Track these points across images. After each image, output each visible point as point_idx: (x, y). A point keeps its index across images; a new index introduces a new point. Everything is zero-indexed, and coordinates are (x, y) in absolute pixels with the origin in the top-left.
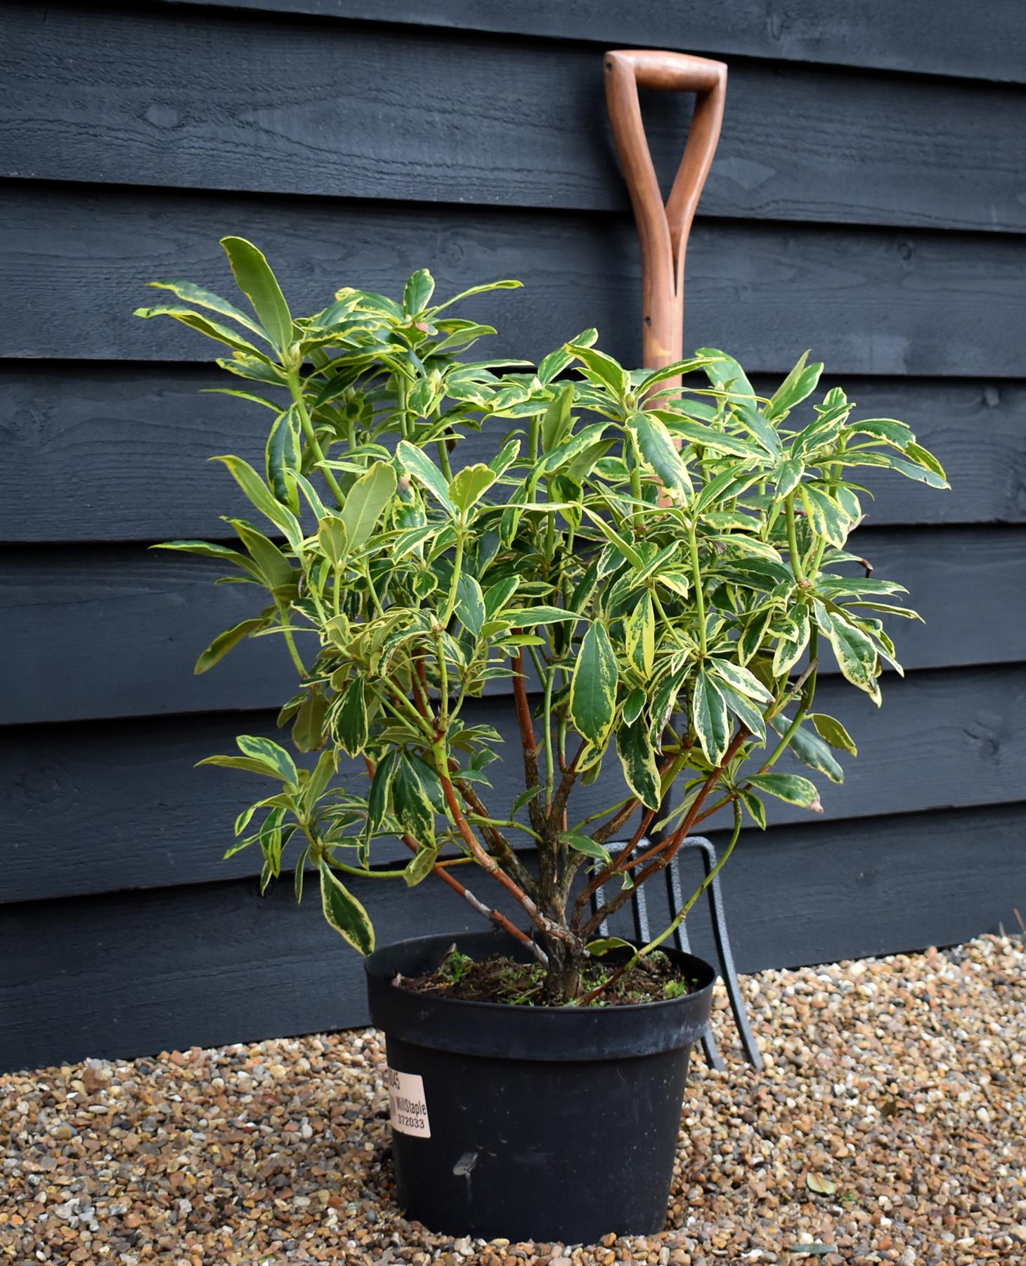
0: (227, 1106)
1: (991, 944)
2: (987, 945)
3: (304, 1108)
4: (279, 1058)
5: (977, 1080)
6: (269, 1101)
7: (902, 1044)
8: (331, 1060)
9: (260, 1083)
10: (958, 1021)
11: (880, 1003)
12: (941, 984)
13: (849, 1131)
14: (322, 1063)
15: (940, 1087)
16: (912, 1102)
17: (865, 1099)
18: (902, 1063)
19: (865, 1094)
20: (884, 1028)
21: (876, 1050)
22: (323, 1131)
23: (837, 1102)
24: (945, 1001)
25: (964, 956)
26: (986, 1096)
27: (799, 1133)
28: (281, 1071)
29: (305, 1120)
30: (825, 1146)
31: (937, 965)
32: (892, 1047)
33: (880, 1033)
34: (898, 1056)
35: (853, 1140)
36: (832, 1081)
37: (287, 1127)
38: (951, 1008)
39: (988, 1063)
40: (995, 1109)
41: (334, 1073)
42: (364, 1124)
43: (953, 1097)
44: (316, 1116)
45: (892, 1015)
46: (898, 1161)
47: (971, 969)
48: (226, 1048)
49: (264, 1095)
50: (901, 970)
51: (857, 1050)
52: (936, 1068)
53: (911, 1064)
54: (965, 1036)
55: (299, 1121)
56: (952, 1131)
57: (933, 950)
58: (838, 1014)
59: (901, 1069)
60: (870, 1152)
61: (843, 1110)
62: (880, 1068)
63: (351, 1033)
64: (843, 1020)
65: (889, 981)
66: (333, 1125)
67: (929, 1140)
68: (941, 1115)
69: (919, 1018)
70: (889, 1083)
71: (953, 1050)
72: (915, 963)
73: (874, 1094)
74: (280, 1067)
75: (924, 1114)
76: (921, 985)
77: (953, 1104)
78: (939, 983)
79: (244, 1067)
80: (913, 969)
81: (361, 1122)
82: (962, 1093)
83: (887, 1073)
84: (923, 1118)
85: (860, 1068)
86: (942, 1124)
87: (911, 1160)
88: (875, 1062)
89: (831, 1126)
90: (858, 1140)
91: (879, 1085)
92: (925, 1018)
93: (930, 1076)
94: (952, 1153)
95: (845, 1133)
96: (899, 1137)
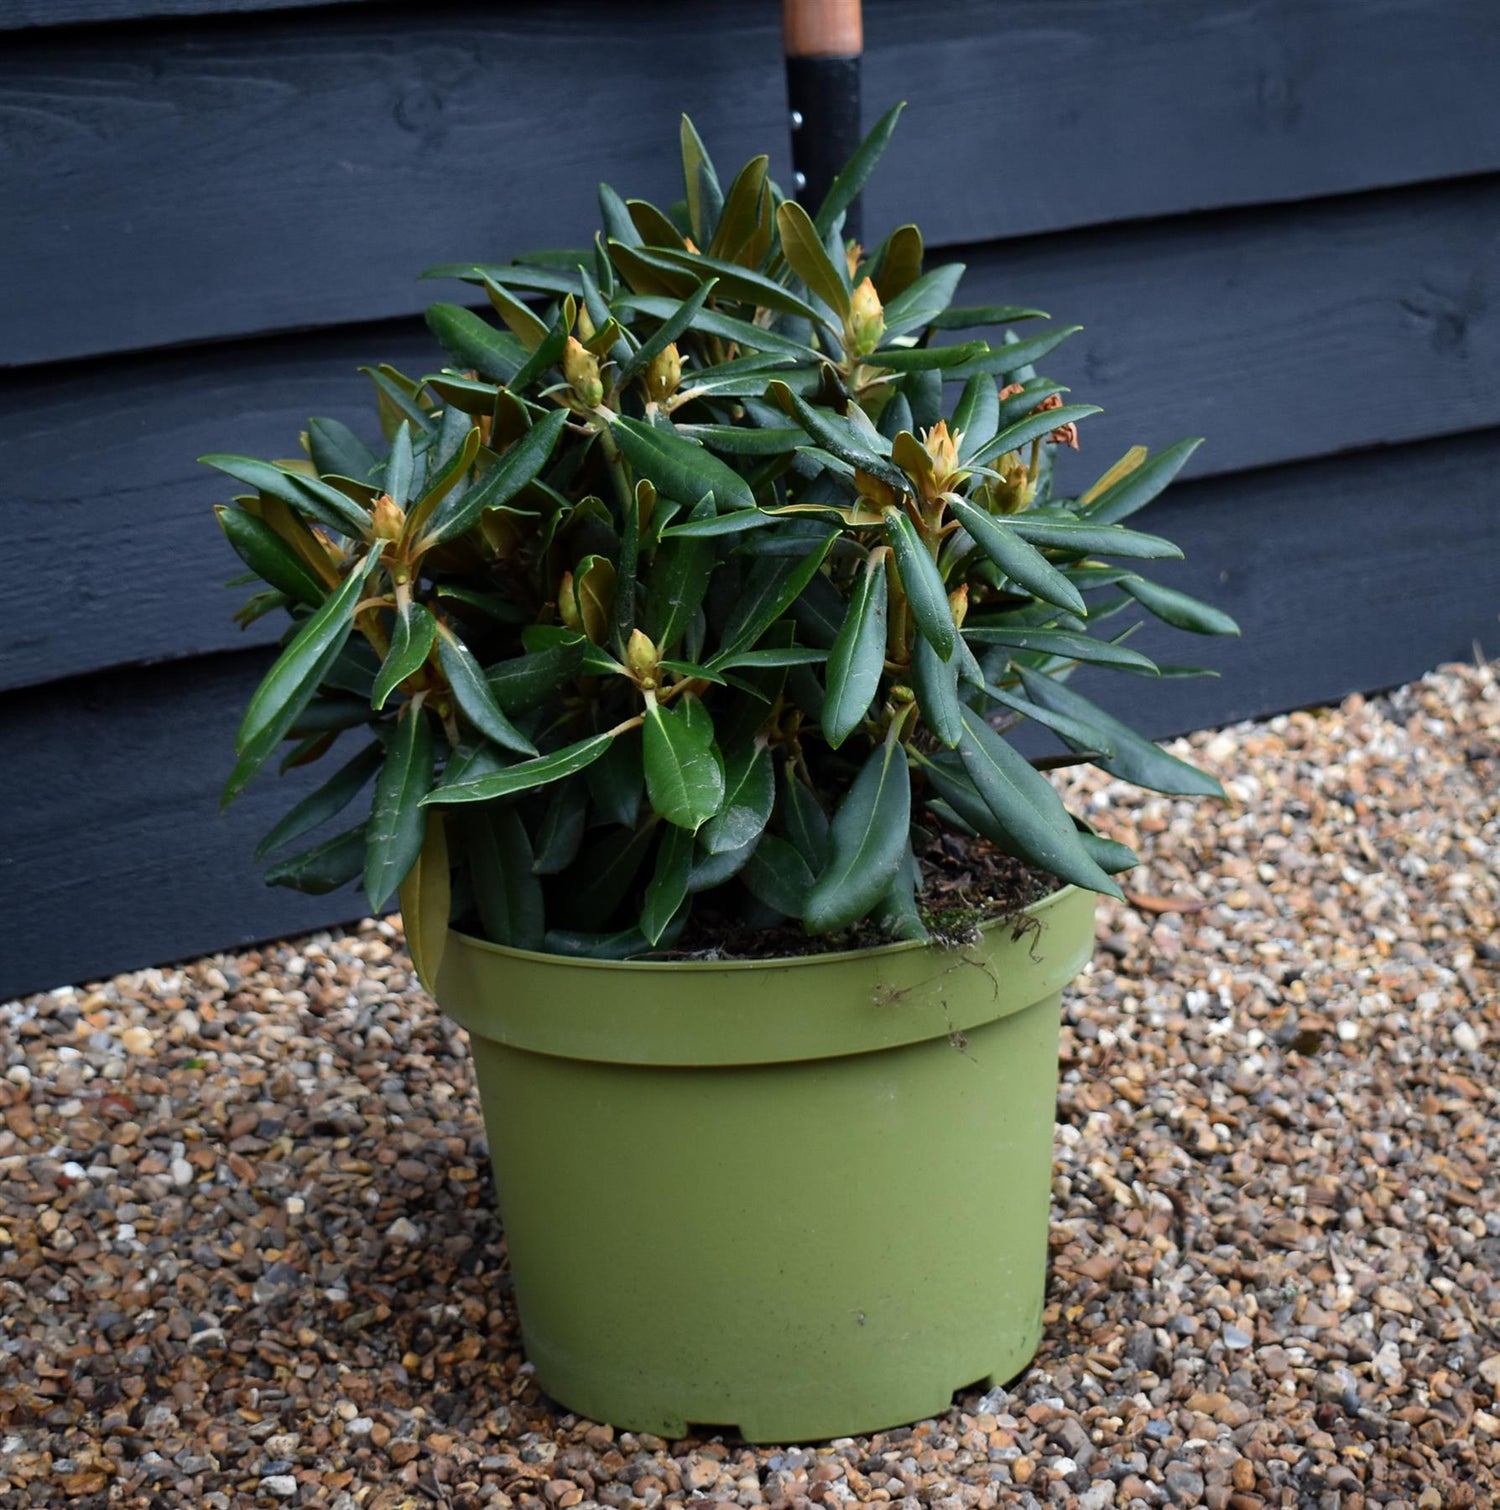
0: (28, 1128)
1: (1458, 683)
2: (1452, 684)
3: (178, 1123)
4: (140, 1012)
5: (1450, 958)
6: (114, 1108)
7: (1307, 893)
8: (240, 1009)
9: (99, 1070)
10: (1407, 839)
11: (1265, 814)
12: (1374, 767)
13: (1218, 1095)
14: (225, 1016)
15: (1383, 983)
16: (1331, 1017)
17: (1244, 1016)
18: (1310, 931)
19: (1244, 1005)
20: (1274, 862)
21: (1260, 908)
22: (213, 1168)
23: (1194, 1029)
24: (1383, 804)
25: (1413, 705)
26: (1467, 993)
27: (1124, 1106)
28: (143, 1039)
29: (178, 1148)
30: (1173, 1131)
31: (1365, 729)
32: (1291, 899)
33: (1268, 872)
34: (1303, 918)
35: (1224, 1114)
36: (1183, 985)
37: (143, 1167)
38: (1395, 814)
39: (1468, 921)
40: (1485, 1020)
41: (245, 1036)
42: (294, 1148)
43: (1409, 1004)
44: (201, 1138)
45: (1286, 836)
46: (1312, 1153)
47: (1426, 731)
48: (39, 998)
49: (106, 1096)
50: (1300, 746)
51: (1226, 912)
52: (1372, 939)
53: (1325, 933)
54: (1421, 867)
55: (167, 1151)
56: (1410, 1074)
57: (1356, 701)
58: (1191, 842)
59: (1308, 946)
60: (1258, 1140)
61: (1205, 1046)
62: (1269, 949)
64: (1198, 851)
65: (1279, 769)
66: (232, 1156)
67: (1367, 1096)
68: (1387, 1042)
69: (1339, 838)
70: (1287, 981)
71: (1402, 899)
72: (1326, 728)
73: (1260, 1006)
74: (141, 1031)
75: (1356, 1042)
76: (1337, 772)
77: (1408, 1018)
78: (1369, 765)
79: (71, 1037)
80: (1322, 741)
81: (286, 1144)
82: (1422, 992)
83: (1281, 958)
84: (1352, 1049)
85: (1231, 951)
86: (1388, 1060)
87: (1335, 1151)
88: (1260, 936)
89: (1183, 1084)
90: (1234, 1114)
91: (1269, 987)
92: (1347, 838)
93: (1363, 958)
94: (1410, 1124)
95: (1209, 1099)
96: (1311, 1100)
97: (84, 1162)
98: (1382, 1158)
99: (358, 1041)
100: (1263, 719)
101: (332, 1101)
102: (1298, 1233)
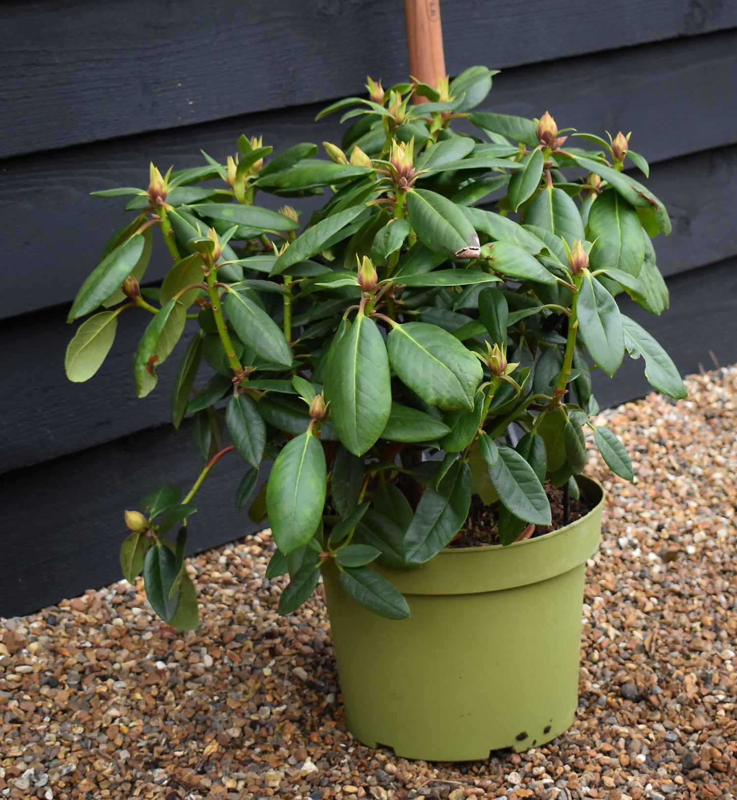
0: (133, 647)
1: (695, 383)
2: (693, 384)
3: (200, 639)
5: (723, 512)
6: (167, 634)
7: (653, 487)
8: (205, 582)
9: (154, 617)
10: (690, 458)
12: (669, 426)
13: (647, 584)
15: (700, 527)
16: (682, 544)
17: (644, 547)
18: (660, 505)
19: (643, 542)
21: (635, 496)
22: (221, 658)
23: (625, 555)
24: (678, 443)
27: (608, 593)
29: (204, 650)
30: (632, 602)
31: (660, 408)
32: (647, 491)
34: (654, 499)
35: (653, 593)
36: (615, 535)
37: (190, 660)
38: (683, 447)
39: (727, 495)
41: (212, 595)
42: (254, 646)
43: (714, 536)
44: (212, 644)
45: (639, 461)
46: (695, 607)
47: (685, 407)
48: (115, 586)
49: (161, 629)
50: (635, 419)
51: (622, 499)
52: (688, 507)
53: (666, 505)
54: (700, 471)
55: (199, 652)
56: (721, 567)
57: (652, 396)
58: (599, 468)
59: (661, 512)
60: (671, 603)
61: (633, 562)
62: (646, 515)
63: (213, 551)
64: (603, 472)
65: (629, 431)
66: (228, 651)
67: (707, 579)
68: (709, 553)
69: (661, 461)
70: (659, 529)
71: (695, 486)
72: (643, 409)
73: (651, 542)
75: (695, 554)
76: (653, 430)
77: (715, 542)
78: (666, 425)
79: (135, 602)
80: (643, 416)
81: (250, 644)
82: (719, 529)
83: (652, 519)
84: (694, 558)
85: (629, 517)
86: (711, 562)
87: (703, 606)
88: (640, 509)
89: (630, 581)
90: (656, 592)
91: (652, 532)
92: (665, 460)
93: (686, 515)
94: (730, 590)
95: (644, 586)
96: (687, 583)
97: (164, 660)
98: (725, 606)
99: (267, 593)
100: (615, 407)
101: (266, 622)
102: (702, 644)
